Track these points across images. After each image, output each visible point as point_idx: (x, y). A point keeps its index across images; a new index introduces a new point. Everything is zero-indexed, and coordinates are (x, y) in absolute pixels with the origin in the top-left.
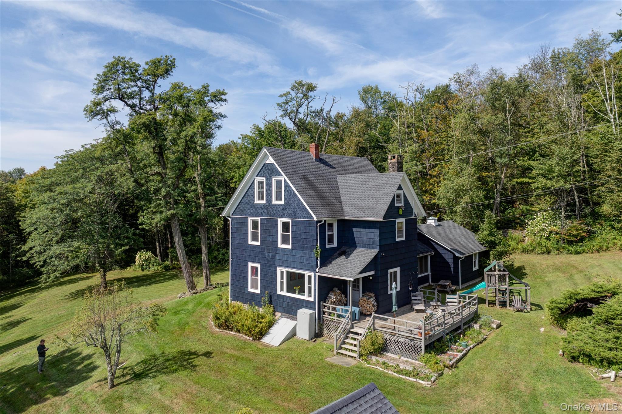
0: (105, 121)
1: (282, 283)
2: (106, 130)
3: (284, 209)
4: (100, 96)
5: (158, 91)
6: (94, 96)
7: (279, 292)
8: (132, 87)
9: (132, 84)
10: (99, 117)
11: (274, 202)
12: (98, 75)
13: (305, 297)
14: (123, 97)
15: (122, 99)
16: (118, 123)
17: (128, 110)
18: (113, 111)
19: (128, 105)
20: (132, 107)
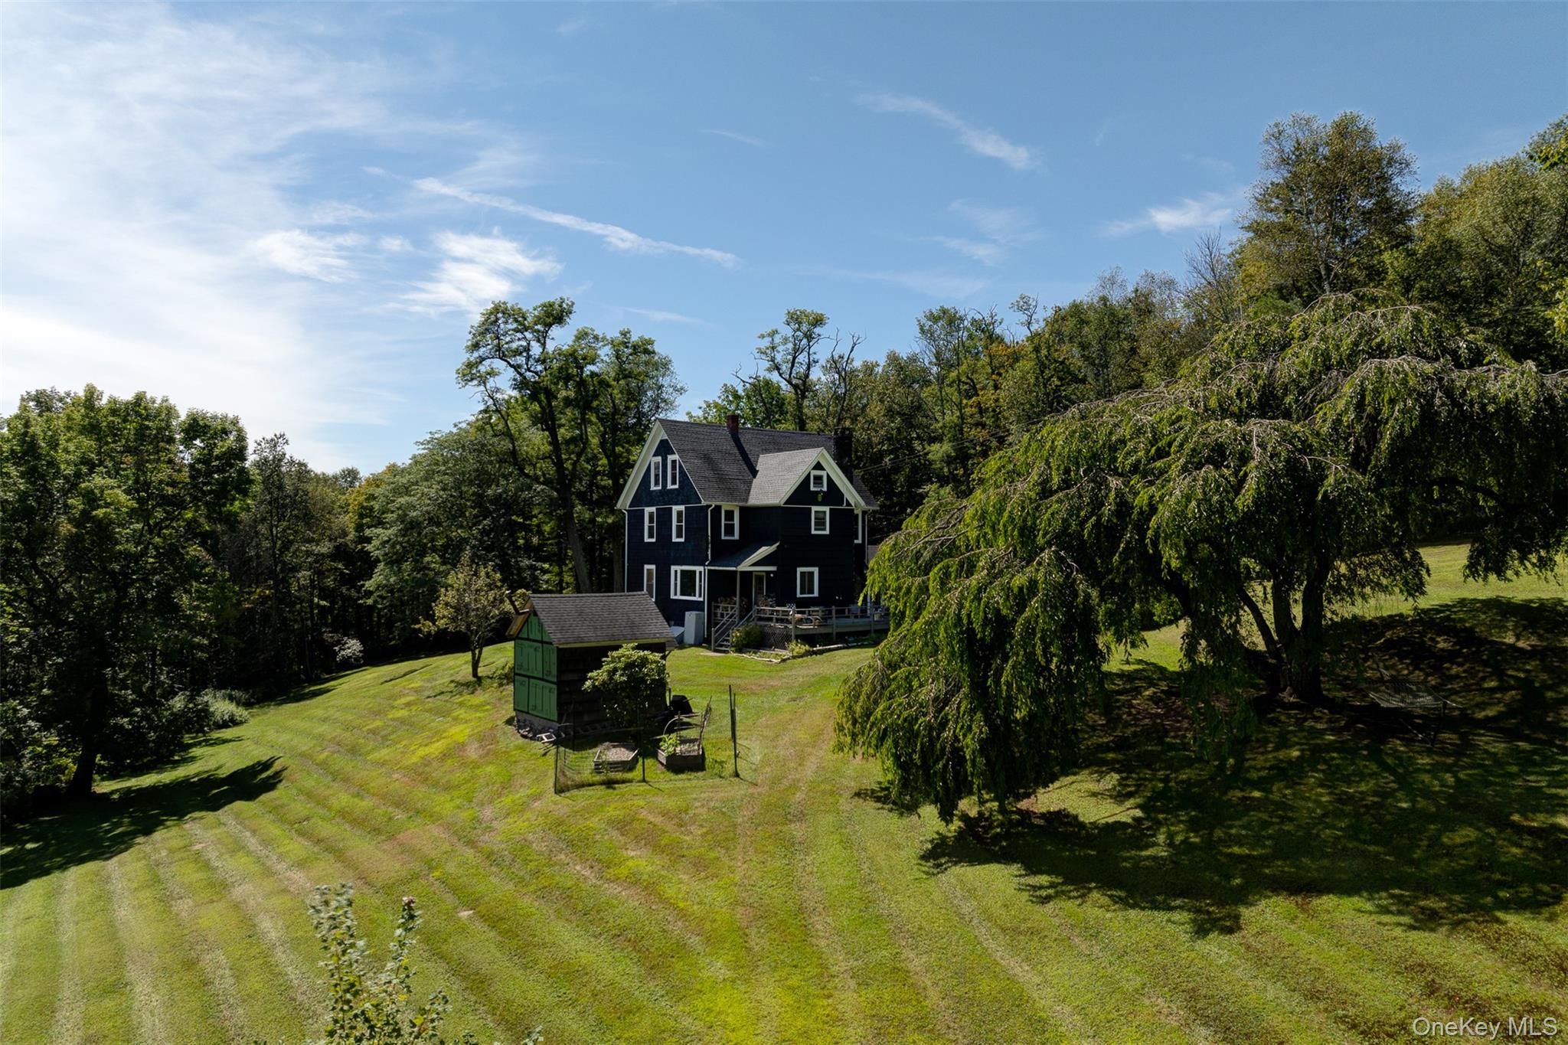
0: (482, 388)
1: (676, 584)
2: (484, 400)
3: (678, 495)
4: (476, 354)
5: (551, 346)
6: (468, 355)
7: (673, 597)
8: (519, 339)
9: (519, 335)
10: (475, 382)
11: (670, 486)
12: (472, 327)
13: (696, 598)
14: (504, 355)
15: (503, 358)
16: (498, 390)
17: (511, 372)
18: (492, 373)
19: (512, 366)
20: (516, 368)
